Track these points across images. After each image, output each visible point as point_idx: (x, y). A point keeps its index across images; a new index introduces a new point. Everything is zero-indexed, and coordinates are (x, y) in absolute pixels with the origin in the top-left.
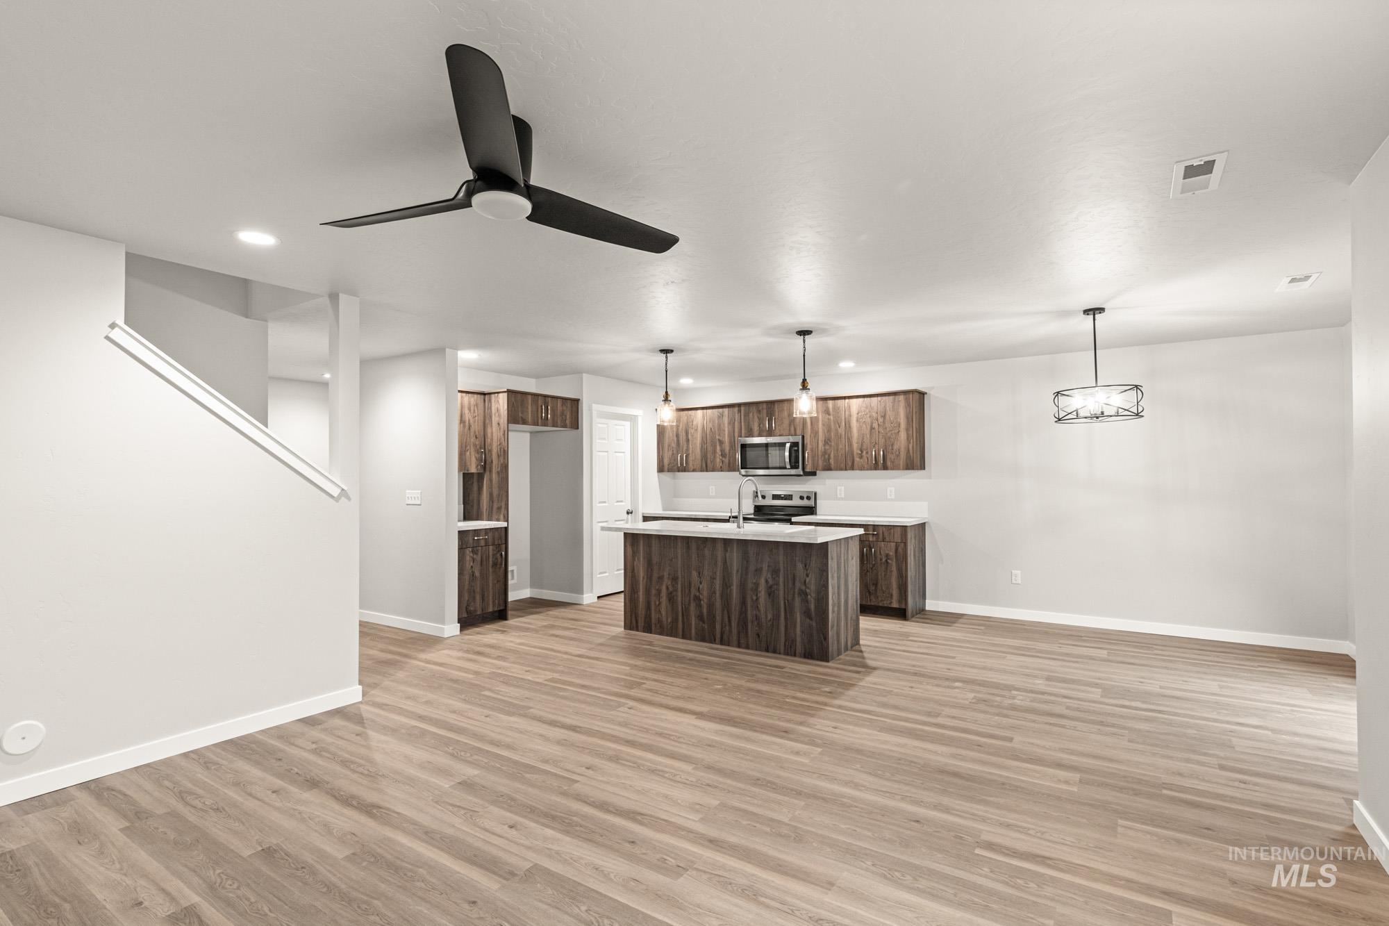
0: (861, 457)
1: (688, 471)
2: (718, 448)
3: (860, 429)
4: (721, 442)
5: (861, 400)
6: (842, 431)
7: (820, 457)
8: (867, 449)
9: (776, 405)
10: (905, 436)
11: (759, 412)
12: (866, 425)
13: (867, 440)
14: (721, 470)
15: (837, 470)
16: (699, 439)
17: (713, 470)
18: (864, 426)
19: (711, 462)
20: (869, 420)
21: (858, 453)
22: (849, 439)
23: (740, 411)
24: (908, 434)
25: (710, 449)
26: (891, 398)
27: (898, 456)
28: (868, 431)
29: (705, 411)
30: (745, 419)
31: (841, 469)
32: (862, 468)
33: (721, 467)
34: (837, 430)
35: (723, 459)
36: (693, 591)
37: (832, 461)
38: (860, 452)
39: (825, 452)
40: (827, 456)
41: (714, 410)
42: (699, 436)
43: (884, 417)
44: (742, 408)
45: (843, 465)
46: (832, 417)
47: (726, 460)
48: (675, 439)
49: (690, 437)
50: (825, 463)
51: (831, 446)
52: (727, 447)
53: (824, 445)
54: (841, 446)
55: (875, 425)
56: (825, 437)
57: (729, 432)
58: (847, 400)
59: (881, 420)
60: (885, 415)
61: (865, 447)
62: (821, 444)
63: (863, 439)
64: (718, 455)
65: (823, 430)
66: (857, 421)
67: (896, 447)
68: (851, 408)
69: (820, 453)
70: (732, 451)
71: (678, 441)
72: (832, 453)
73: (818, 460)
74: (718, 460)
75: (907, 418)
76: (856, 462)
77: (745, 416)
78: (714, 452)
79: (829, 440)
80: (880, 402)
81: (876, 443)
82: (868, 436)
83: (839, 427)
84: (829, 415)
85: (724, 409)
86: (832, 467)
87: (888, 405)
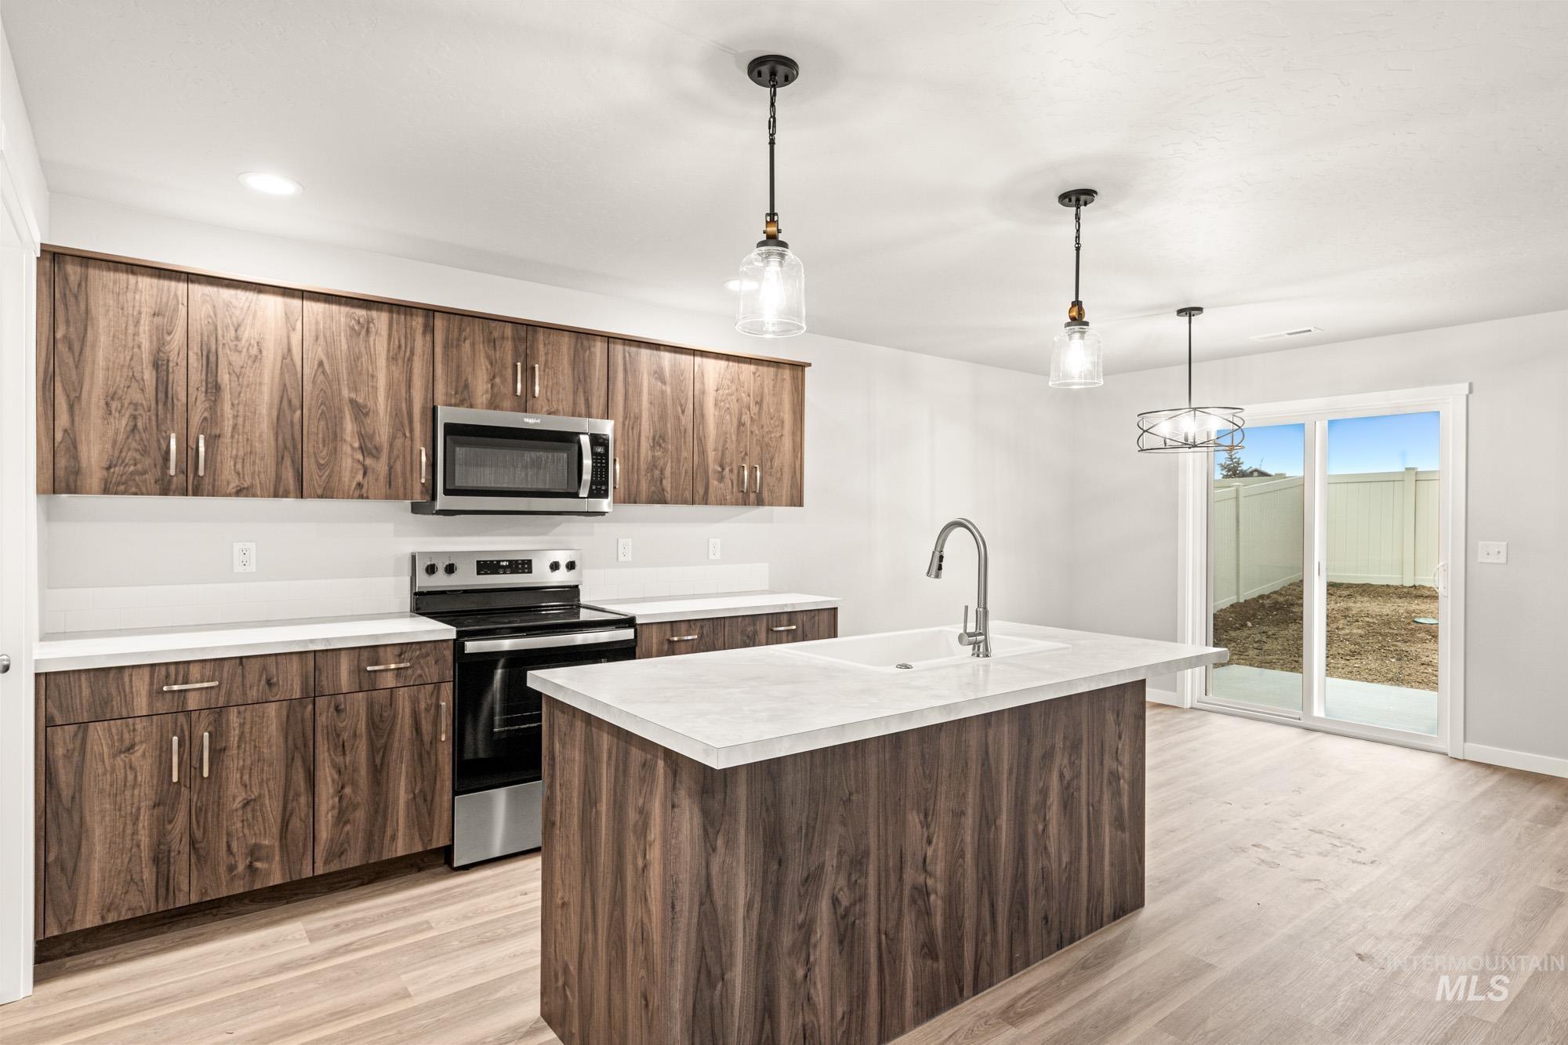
0: (721, 479)
1: (214, 493)
2: (349, 426)
3: (720, 423)
4: (360, 411)
5: (723, 363)
6: (686, 420)
7: (643, 473)
8: (731, 464)
9: (541, 336)
10: (791, 444)
11: (492, 342)
12: (730, 414)
13: (731, 446)
14: (360, 493)
15: (677, 503)
16: (266, 389)
17: (327, 493)
18: (728, 417)
19: (320, 466)
20: (735, 407)
21: (715, 471)
22: (700, 439)
23: (429, 329)
24: (794, 441)
25: (315, 428)
26: (772, 370)
27: (780, 480)
28: (733, 430)
29: (296, 303)
30: (446, 354)
31: (685, 502)
32: (722, 502)
33: (360, 485)
34: (678, 419)
35: (368, 461)
36: (911, 876)
37: (667, 484)
38: (719, 469)
39: (653, 465)
40: (657, 473)
41: (335, 308)
42: (266, 379)
43: (759, 403)
44: (439, 323)
45: (688, 494)
46: (668, 389)
47: (381, 467)
48: (149, 376)
49: (224, 377)
50: (653, 488)
51: (665, 451)
52: (383, 429)
53: (653, 448)
54: (684, 454)
55: (746, 418)
56: (655, 431)
57: (390, 385)
58: (698, 359)
59: (754, 409)
60: (762, 400)
61: (728, 460)
62: (645, 445)
63: (726, 442)
64: (347, 449)
65: (651, 415)
66: (716, 405)
67: (776, 463)
68: (706, 375)
69: (643, 466)
70: (399, 442)
71: (163, 387)
72: (669, 464)
73: (639, 481)
74: (347, 463)
75: (794, 413)
76: (711, 490)
77: (447, 346)
78: (334, 436)
79: (663, 437)
80: (754, 374)
81: (746, 454)
82: (734, 438)
83: (683, 412)
84: (664, 382)
85: (374, 314)
86: (668, 496)
87: (766, 382)
